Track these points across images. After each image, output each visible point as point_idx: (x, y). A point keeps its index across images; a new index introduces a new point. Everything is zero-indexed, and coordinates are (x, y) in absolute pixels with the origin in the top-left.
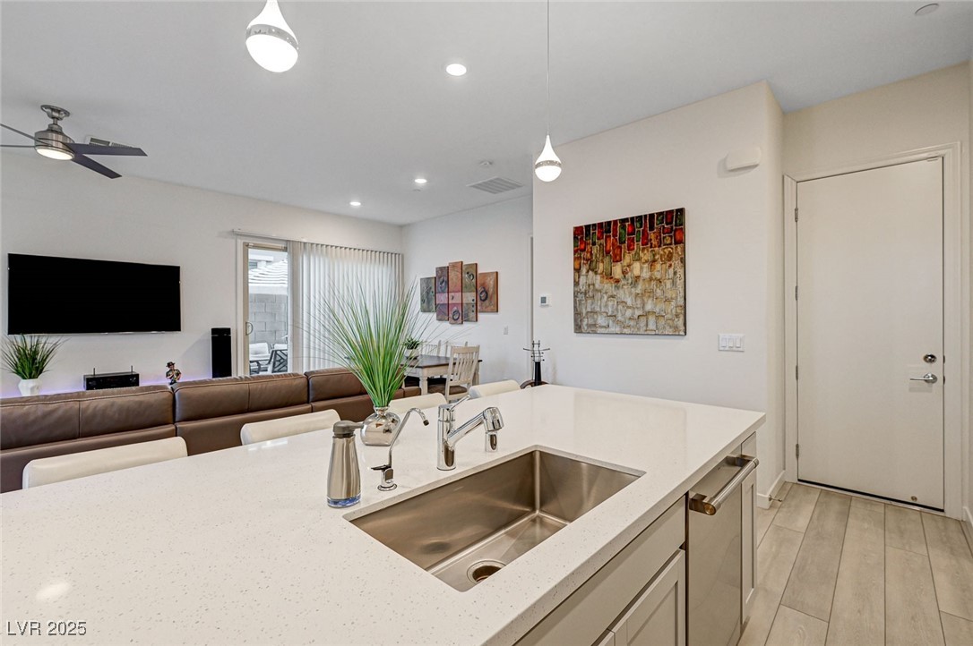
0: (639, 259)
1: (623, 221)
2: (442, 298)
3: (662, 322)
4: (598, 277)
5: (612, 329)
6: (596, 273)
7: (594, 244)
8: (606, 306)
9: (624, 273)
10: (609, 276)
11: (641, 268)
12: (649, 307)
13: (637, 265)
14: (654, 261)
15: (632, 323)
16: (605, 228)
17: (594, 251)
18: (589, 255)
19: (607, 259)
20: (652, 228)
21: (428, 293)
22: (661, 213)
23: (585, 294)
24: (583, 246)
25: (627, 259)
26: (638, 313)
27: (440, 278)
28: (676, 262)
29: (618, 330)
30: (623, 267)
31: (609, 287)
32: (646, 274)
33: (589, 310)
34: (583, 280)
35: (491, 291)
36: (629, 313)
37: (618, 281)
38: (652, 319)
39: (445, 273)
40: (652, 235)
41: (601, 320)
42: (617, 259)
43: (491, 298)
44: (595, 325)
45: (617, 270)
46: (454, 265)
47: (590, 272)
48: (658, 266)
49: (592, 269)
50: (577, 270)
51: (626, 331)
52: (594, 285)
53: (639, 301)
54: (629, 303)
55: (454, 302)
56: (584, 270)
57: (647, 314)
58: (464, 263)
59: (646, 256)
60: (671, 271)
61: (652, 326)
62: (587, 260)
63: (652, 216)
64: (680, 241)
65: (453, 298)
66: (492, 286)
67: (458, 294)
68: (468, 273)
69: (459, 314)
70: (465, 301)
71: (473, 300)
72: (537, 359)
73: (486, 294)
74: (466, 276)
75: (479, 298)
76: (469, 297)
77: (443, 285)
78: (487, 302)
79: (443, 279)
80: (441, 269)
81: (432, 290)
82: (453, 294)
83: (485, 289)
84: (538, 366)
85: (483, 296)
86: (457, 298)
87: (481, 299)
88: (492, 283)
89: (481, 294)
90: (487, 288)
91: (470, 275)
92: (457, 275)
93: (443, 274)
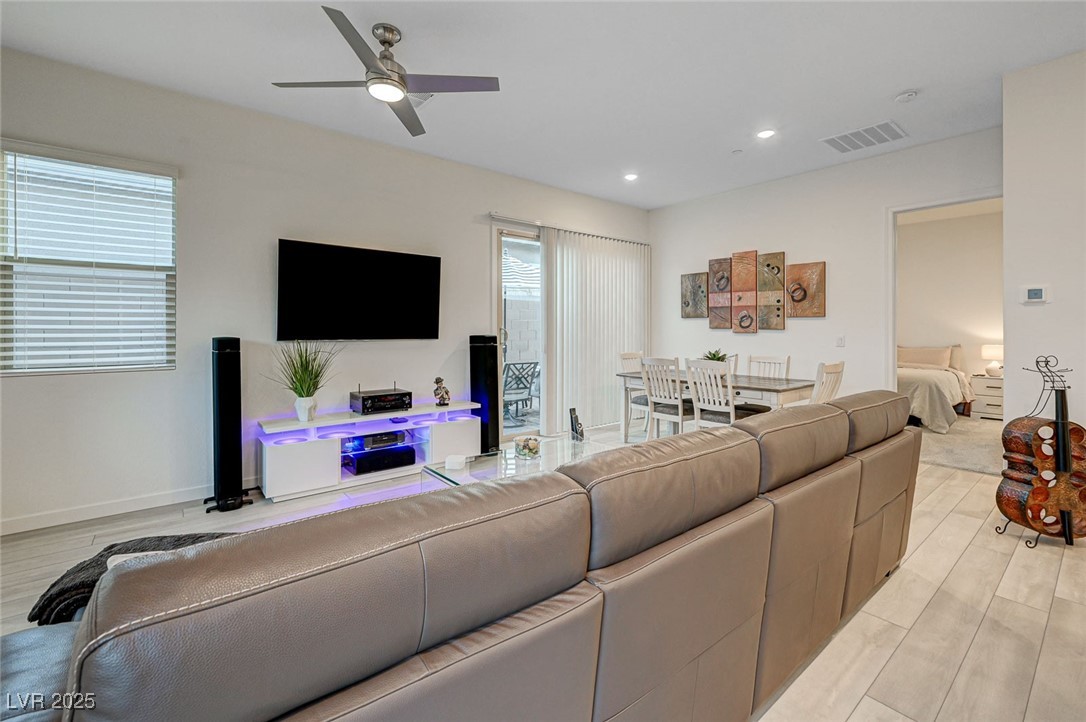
2: (720, 300)
21: (695, 294)
27: (716, 273)
35: (812, 290)
39: (726, 266)
43: (813, 298)
46: (742, 257)
55: (741, 303)
58: (759, 253)
65: (740, 299)
66: (815, 282)
67: (749, 294)
68: (768, 265)
69: (752, 320)
70: (762, 302)
71: (779, 301)
72: (1059, 386)
73: (803, 293)
74: (766, 269)
75: (788, 298)
76: (770, 297)
77: (722, 282)
78: (805, 303)
79: (721, 274)
80: (719, 262)
81: (702, 289)
82: (740, 294)
83: (801, 287)
84: (1061, 397)
85: (798, 295)
86: (748, 299)
87: (794, 300)
88: (815, 278)
89: (793, 292)
90: (804, 285)
91: (773, 268)
92: (747, 269)
93: (721, 268)
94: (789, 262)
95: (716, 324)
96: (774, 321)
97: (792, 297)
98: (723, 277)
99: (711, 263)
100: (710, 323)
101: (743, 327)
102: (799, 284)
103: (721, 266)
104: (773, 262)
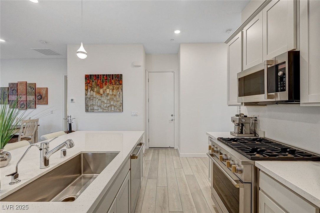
0: (109, 88)
1: (103, 75)
2: (13, 98)
3: (116, 108)
4: (95, 93)
5: (99, 111)
6: (94, 91)
7: (93, 81)
8: (98, 103)
9: (104, 92)
10: (98, 93)
11: (109, 91)
12: (112, 103)
13: (108, 90)
14: (113, 89)
15: (106, 108)
16: (97, 77)
17: (93, 84)
18: (91, 85)
19: (98, 87)
20: (113, 79)
21: (3, 95)
22: (116, 75)
23: (90, 98)
24: (89, 82)
25: (105, 88)
26: (108, 105)
27: (11, 88)
28: (120, 90)
29: (102, 111)
30: (103, 90)
31: (98, 96)
32: (111, 93)
33: (91, 104)
34: (89, 93)
35: (43, 96)
36: (105, 105)
37: (101, 95)
39: (15, 86)
40: (113, 81)
41: (96, 108)
42: (101, 87)
43: (44, 98)
44: (93, 109)
45: (101, 91)
46: (21, 83)
47: (92, 91)
48: (115, 91)
49: (92, 90)
50: (87, 90)
51: (104, 111)
52: (93, 95)
53: (109, 102)
54: (105, 102)
55: (21, 100)
56: (89, 90)
57: (111, 106)
58: (27, 83)
59: (111, 87)
60: (119, 92)
61: (113, 109)
62: (91, 87)
63: (113, 75)
64: (121, 84)
65: (20, 98)
66: (44, 94)
67: (24, 96)
68: (30, 87)
69: (25, 105)
70: (28, 99)
71: (34, 99)
72: (70, 122)
73: (41, 97)
76: (31, 98)
78: (42, 100)
79: (14, 88)
80: (13, 84)
81: (6, 93)
82: (20, 96)
84: (70, 125)
86: (23, 98)
87: (38, 99)
88: (44, 92)
89: (38, 97)
90: (41, 94)
91: (32, 88)
92: (23, 87)
93: (13, 86)
96: (32, 106)
98: (14, 90)
99: (10, 84)
101: (22, 108)
103: (13, 85)
104: (32, 86)
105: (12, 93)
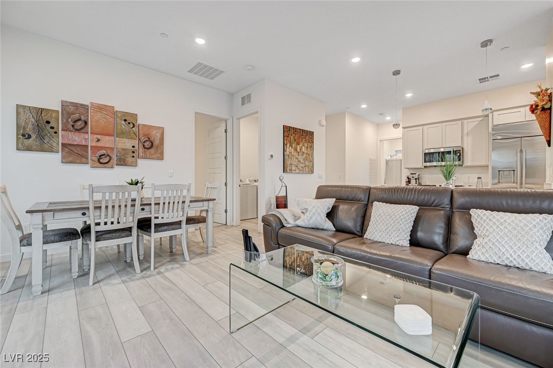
0: (304, 146)
2: (76, 138)
4: (293, 149)
5: (297, 172)
7: (291, 135)
8: (295, 162)
9: (300, 150)
10: (296, 150)
11: (305, 149)
12: (306, 163)
15: (302, 169)
16: (295, 130)
17: (292, 138)
19: (295, 143)
20: (307, 135)
21: (39, 128)
23: (288, 156)
24: (287, 135)
25: (301, 145)
26: (303, 165)
27: (71, 114)
31: (296, 154)
32: (306, 152)
33: (289, 163)
34: (287, 149)
35: (156, 143)
36: (301, 165)
37: (298, 153)
38: (307, 167)
39: (83, 111)
40: (307, 138)
41: (293, 168)
42: (298, 144)
43: (157, 147)
44: (291, 170)
45: (298, 148)
46: (101, 108)
47: (290, 147)
48: (308, 149)
49: (291, 145)
50: (286, 145)
51: (301, 172)
52: (291, 153)
53: (304, 161)
54: (301, 161)
58: (117, 109)
60: (311, 152)
63: (307, 131)
65: (98, 140)
66: (158, 138)
67: (107, 138)
68: (125, 120)
69: (111, 158)
70: (120, 146)
71: (133, 147)
73: (151, 144)
74: (123, 122)
75: (141, 146)
76: (127, 144)
77: (79, 123)
78: (152, 151)
79: (77, 116)
80: (76, 105)
81: (51, 125)
82: (99, 137)
83: (149, 139)
85: (147, 144)
86: (107, 141)
87: (144, 147)
88: (158, 135)
89: (144, 142)
90: (152, 139)
91: (129, 123)
92: (106, 118)
93: (77, 112)
94: (140, 121)
95: (71, 159)
96: (130, 159)
97: (144, 145)
98: (80, 120)
99: (64, 104)
100: (63, 157)
101: (101, 163)
102: (149, 138)
103: (77, 109)
104: (129, 119)
105: (73, 126)
